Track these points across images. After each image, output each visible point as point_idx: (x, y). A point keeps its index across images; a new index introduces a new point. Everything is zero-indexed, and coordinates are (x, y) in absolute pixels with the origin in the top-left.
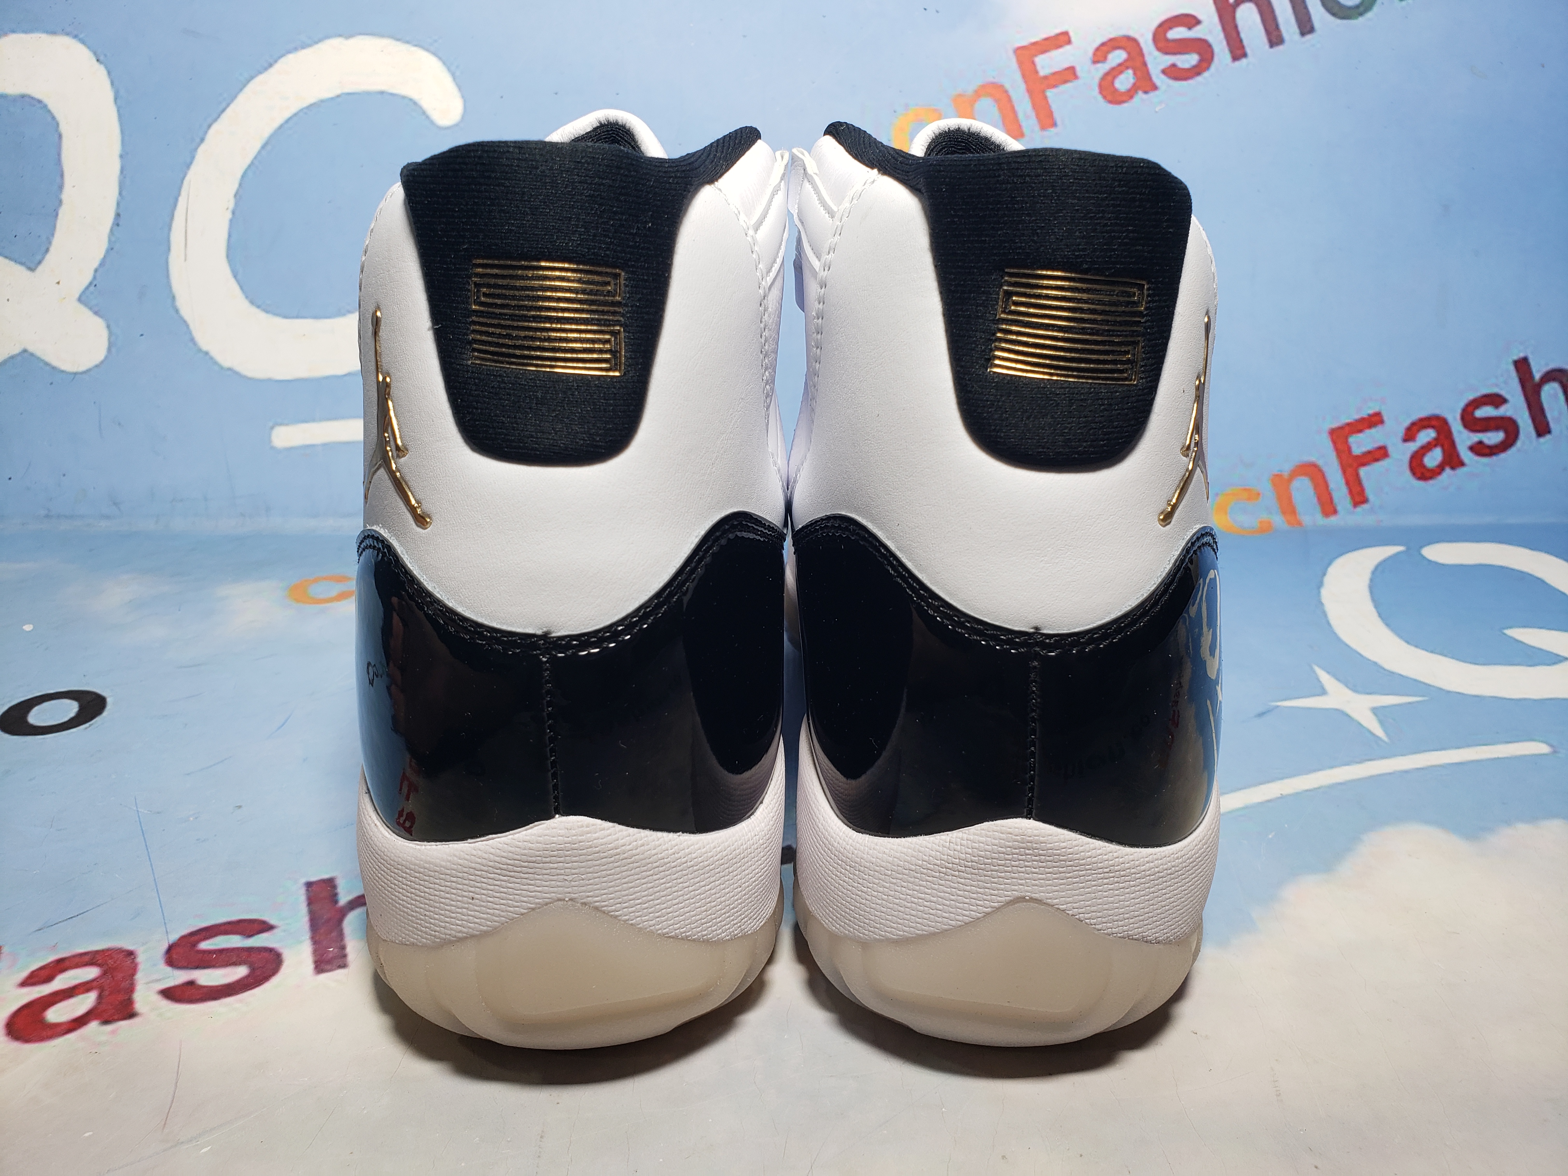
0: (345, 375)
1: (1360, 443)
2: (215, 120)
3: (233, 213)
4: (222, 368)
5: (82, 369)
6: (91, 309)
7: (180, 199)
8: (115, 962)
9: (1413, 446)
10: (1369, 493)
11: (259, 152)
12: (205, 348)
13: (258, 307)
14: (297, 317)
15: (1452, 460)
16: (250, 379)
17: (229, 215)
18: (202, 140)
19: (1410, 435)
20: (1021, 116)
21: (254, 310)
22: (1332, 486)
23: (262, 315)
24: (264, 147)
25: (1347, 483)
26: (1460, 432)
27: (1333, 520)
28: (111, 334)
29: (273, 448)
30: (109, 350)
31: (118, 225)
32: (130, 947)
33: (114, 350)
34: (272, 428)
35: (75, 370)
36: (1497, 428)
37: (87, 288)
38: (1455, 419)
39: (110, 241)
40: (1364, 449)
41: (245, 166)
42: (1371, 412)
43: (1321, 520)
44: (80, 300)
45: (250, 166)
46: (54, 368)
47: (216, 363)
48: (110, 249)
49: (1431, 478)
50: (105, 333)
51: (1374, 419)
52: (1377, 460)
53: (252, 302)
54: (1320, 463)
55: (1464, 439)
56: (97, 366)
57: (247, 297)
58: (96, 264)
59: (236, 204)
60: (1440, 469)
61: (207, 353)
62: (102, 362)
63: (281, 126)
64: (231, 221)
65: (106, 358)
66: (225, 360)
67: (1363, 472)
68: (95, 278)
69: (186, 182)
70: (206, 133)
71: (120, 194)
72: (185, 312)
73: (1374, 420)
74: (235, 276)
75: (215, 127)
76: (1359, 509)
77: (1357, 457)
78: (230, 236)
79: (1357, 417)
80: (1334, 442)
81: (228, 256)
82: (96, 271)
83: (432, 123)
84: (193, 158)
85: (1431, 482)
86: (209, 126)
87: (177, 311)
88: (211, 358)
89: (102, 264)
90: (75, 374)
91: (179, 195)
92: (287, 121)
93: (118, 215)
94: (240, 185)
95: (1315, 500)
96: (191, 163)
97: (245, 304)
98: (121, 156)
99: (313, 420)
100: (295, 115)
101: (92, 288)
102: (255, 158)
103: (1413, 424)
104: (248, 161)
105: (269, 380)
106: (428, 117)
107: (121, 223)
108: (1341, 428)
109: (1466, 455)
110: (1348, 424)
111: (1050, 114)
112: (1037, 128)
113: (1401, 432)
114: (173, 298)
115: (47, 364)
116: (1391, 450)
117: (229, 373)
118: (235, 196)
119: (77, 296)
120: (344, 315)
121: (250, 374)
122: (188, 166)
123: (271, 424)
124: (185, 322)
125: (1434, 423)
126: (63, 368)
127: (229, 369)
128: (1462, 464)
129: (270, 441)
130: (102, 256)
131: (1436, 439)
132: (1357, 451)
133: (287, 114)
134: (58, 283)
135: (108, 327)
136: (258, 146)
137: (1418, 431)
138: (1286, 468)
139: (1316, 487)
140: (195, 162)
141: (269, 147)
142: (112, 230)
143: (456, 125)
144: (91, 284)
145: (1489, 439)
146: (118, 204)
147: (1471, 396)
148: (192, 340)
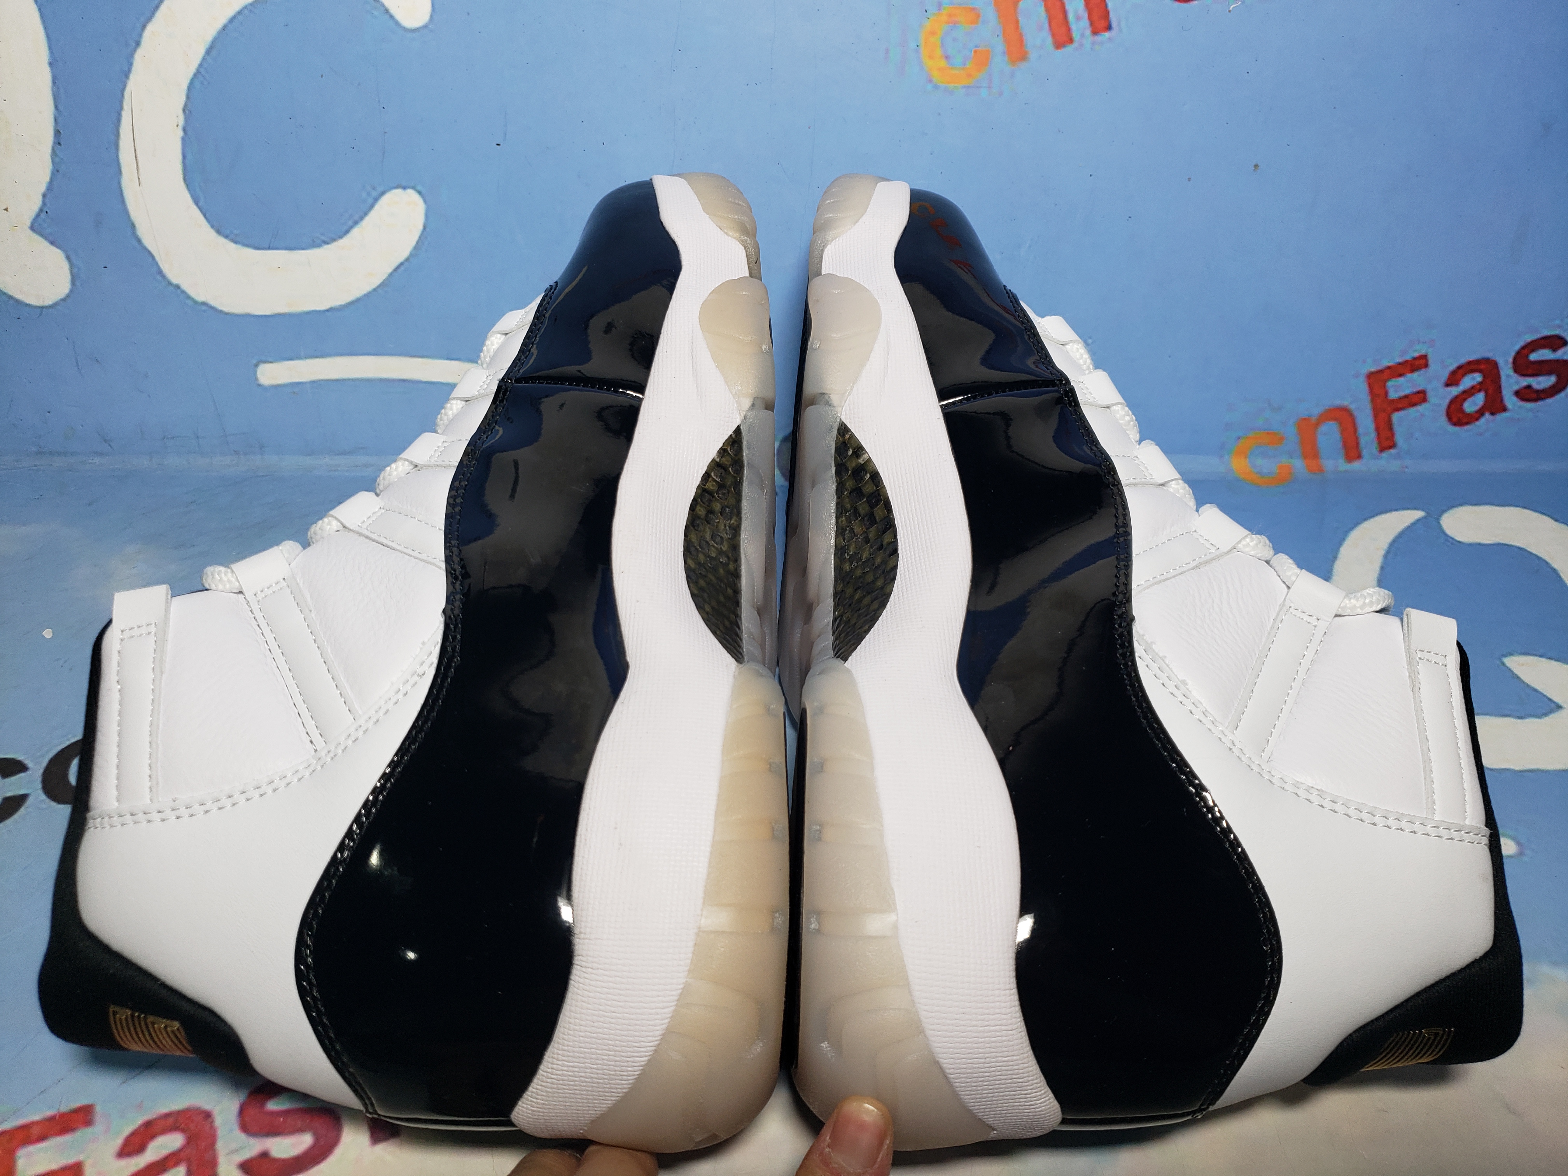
0: (328, 310)
1: (1398, 388)
2: (149, 19)
3: (185, 130)
4: (195, 302)
5: (48, 302)
6: (46, 238)
7: (124, 113)
8: (196, 1127)
9: (1455, 391)
10: (1399, 439)
11: (204, 58)
12: (175, 281)
13: (226, 237)
14: (269, 248)
15: (1494, 405)
16: (227, 314)
17: (180, 133)
18: (138, 44)
19: (1453, 380)
20: (1071, 17)
21: (222, 240)
22: (1361, 431)
23: (233, 245)
24: (208, 52)
25: (1377, 429)
26: (1508, 376)
27: (1356, 465)
28: (72, 266)
29: (259, 385)
30: (73, 282)
31: (59, 144)
32: (207, 1107)
33: (78, 283)
34: (256, 365)
35: (41, 304)
36: (1549, 373)
37: (38, 215)
38: (1506, 362)
39: (53, 162)
40: (1402, 394)
41: (190, 75)
42: (1416, 354)
43: (1344, 466)
44: (32, 228)
45: (195, 75)
46: (18, 301)
47: (189, 297)
48: (55, 172)
49: (1467, 423)
50: (66, 265)
51: (1417, 362)
52: (1414, 405)
53: (219, 232)
54: (1353, 407)
55: (1510, 382)
56: (63, 300)
57: (212, 226)
58: (43, 188)
59: (187, 119)
60: (1480, 413)
61: (178, 287)
62: (68, 296)
63: (225, 27)
64: (183, 139)
65: (71, 291)
66: (200, 296)
67: (1396, 417)
68: (44, 204)
69: (127, 94)
70: (140, 35)
71: (56, 107)
72: (148, 242)
73: (1419, 363)
74: (196, 202)
75: (150, 28)
76: (1385, 455)
77: (1393, 401)
78: (184, 156)
79: (1399, 360)
80: (1370, 386)
81: (185, 180)
82: (44, 196)
83: (397, 23)
84: (130, 65)
85: (1466, 428)
86: (144, 27)
87: (139, 241)
88: (183, 292)
89: (50, 187)
90: (42, 307)
91: (121, 108)
92: (231, 20)
93: (57, 133)
94: (188, 97)
95: (1340, 445)
96: (129, 70)
97: (213, 233)
98: (50, 64)
99: (299, 358)
100: (239, 13)
101: (43, 215)
102: (201, 65)
103: (1460, 368)
104: (193, 69)
105: (248, 315)
106: (391, 16)
107: (62, 143)
108: (1380, 372)
109: (1510, 400)
110: (1389, 368)
111: (1106, 15)
112: (1088, 32)
113: (1445, 375)
114: (133, 226)
115: (10, 297)
116: (1430, 395)
117: (204, 308)
118: (184, 110)
119: (29, 224)
120: (319, 246)
121: (226, 310)
122: (127, 74)
123: (254, 362)
124: (149, 252)
125: (1482, 367)
126: (28, 302)
127: (204, 304)
128: (1504, 409)
129: (256, 379)
130: (48, 179)
131: (1480, 383)
132: (1393, 395)
133: (230, 12)
134: (6, 210)
135: (68, 258)
136: (202, 51)
137: (1464, 375)
138: (1316, 411)
139: (1343, 432)
140: (134, 69)
141: (214, 53)
142: (53, 150)
143: (425, 26)
144: (41, 210)
145: (1539, 383)
146: (56, 120)
147: (1529, 338)
148: (160, 272)
